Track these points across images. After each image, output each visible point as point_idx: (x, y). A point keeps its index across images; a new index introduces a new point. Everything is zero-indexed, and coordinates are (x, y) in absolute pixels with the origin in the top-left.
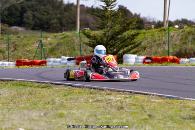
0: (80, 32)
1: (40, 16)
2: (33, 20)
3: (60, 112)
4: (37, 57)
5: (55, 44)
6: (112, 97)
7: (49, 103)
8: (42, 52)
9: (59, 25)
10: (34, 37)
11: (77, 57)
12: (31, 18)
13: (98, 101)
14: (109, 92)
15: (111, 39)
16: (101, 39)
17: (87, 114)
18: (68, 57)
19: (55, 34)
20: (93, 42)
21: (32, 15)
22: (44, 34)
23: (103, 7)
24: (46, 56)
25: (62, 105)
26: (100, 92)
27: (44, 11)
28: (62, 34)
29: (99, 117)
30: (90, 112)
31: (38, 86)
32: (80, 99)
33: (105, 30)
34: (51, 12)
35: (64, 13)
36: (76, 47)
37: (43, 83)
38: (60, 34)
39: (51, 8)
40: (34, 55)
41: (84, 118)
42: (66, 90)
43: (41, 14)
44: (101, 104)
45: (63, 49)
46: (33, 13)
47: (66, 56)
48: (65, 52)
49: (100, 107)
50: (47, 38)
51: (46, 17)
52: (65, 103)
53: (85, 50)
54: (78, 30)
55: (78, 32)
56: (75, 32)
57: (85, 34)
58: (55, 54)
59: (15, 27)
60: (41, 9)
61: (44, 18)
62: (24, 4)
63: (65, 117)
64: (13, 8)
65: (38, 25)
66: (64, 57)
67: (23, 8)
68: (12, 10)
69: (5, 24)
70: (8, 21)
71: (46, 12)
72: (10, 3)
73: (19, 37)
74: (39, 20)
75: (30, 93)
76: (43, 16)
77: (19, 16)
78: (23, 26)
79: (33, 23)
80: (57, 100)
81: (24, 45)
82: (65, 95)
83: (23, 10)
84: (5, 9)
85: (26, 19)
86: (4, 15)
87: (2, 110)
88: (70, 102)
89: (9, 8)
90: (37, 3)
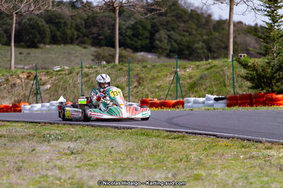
0: (233, 61)
1: (179, 38)
2: (168, 43)
3: (196, 172)
4: (171, 95)
5: (198, 77)
6: (272, 152)
7: (181, 160)
8: (179, 88)
9: (206, 51)
10: (166, 66)
11: (228, 96)
12: (166, 41)
13: (253, 157)
14: (269, 144)
15: (277, 70)
16: (263, 70)
17: (235, 176)
18: (216, 96)
19: (198, 63)
20: (251, 74)
21: (167, 37)
23: (267, 23)
24: (184, 94)
25: (200, 163)
26: (256, 144)
27: (184, 31)
28: (207, 62)
29: (251, 180)
30: (240, 173)
31: (167, 136)
32: (226, 155)
33: (270, 57)
34: (194, 32)
35: (213, 33)
36: (228, 82)
37: (175, 132)
38: (204, 62)
39: (195, 26)
40: (166, 92)
41: (231, 181)
42: (208, 142)
43: (180, 34)
44: (257, 162)
45: (208, 84)
46: (168, 33)
47: (212, 94)
48: (211, 89)
49: (254, 167)
50: (185, 68)
51: (188, 39)
52: (205, 160)
53: (241, 87)
54: (231, 57)
55: (230, 60)
56: (226, 60)
57: (240, 63)
58: (196, 92)
59: (142, 53)
60: (180, 28)
61: (184, 40)
62: (155, 21)
63: (202, 180)
64: (139, 26)
65: (176, 50)
66: (209, 96)
67: (153, 26)
68: (138, 28)
69: (128, 49)
70: (132, 45)
71: (187, 32)
72: (135, 18)
73: (145, 67)
74: (177, 44)
75: (156, 146)
76: (183, 38)
77: (147, 38)
78: (154, 52)
79: (168, 47)
80: (193, 156)
81: (153, 79)
82: (205, 149)
83: (154, 30)
84: (128, 28)
85: (157, 42)
86: (126, 35)
87: (114, 169)
88: (212, 159)
89: (133, 25)
90: (174, 18)
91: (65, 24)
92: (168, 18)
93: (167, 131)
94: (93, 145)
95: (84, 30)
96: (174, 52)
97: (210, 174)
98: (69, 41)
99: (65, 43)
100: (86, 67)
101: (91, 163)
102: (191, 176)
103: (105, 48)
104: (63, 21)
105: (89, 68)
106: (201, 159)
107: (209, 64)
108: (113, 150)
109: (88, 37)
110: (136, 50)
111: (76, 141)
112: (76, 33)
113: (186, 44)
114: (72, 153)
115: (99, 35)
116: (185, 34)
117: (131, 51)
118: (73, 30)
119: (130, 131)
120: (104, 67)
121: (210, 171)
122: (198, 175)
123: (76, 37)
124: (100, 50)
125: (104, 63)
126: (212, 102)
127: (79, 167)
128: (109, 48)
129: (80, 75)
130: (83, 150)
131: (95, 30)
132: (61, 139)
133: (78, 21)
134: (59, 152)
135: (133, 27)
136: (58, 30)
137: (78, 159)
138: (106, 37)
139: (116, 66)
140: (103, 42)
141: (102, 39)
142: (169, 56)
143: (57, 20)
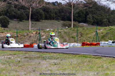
2: (92, 19)
3: (106, 72)
4: (94, 41)
5: (105, 33)
7: (100, 67)
8: (97, 38)
9: (108, 22)
10: (92, 29)
12: (91, 18)
18: (113, 41)
19: (105, 28)
21: (92, 17)
22: (99, 27)
24: (99, 40)
25: (107, 68)
27: (99, 14)
31: (94, 57)
34: (103, 15)
35: (111, 15)
37: (96, 55)
38: (108, 27)
39: (103, 13)
40: (92, 39)
42: (110, 60)
43: (97, 16)
45: (110, 36)
46: (92, 15)
47: (111, 40)
48: (111, 38)
50: (100, 30)
51: (100, 18)
52: (110, 67)
58: (105, 39)
59: (82, 23)
60: (97, 13)
61: (99, 18)
62: (87, 10)
63: (109, 75)
64: (80, 12)
65: (96, 22)
66: (110, 41)
67: (86, 12)
68: (80, 13)
69: (76, 22)
70: (78, 20)
71: (100, 15)
72: (79, 9)
73: (84, 29)
74: (96, 20)
75: (89, 62)
76: (98, 17)
77: (84, 17)
78: (87, 23)
79: (93, 21)
80: (105, 65)
81: (87, 34)
82: (110, 63)
83: (87, 14)
84: (76, 13)
85: (88, 19)
86: (75, 16)
87: (73, 71)
88: (112, 67)
89: (78, 12)
90: (95, 9)
91: (51, 12)
92: (92, 9)
93: (94, 55)
94: (63, 61)
95: (58, 14)
96: (95, 23)
97: (112, 73)
98: (52, 19)
99: (51, 19)
100: (60, 29)
101: (63, 68)
102: (104, 74)
103: (67, 21)
104: (50, 10)
105: (61, 30)
106: (108, 67)
107: (110, 28)
108: (72, 63)
109: (60, 17)
110: (79, 22)
111: (57, 59)
112: (55, 15)
113: (100, 20)
114: (55, 64)
115: (65, 16)
116: (99, 15)
117: (78, 22)
118: (54, 14)
119: (78, 55)
120: (67, 29)
121: (112, 72)
122: (107, 73)
123: (55, 17)
124: (65, 22)
125: (67, 27)
126: (111, 43)
127: (58, 70)
128: (68, 21)
129: (57, 32)
130: (60, 63)
131: (63, 14)
132: (51, 59)
133: (56, 10)
134: (50, 64)
135: (78, 13)
136: (48, 14)
137: (58, 67)
138: (67, 17)
139: (72, 29)
140: (66, 19)
141: (66, 18)
142: (93, 25)
143: (47, 10)
